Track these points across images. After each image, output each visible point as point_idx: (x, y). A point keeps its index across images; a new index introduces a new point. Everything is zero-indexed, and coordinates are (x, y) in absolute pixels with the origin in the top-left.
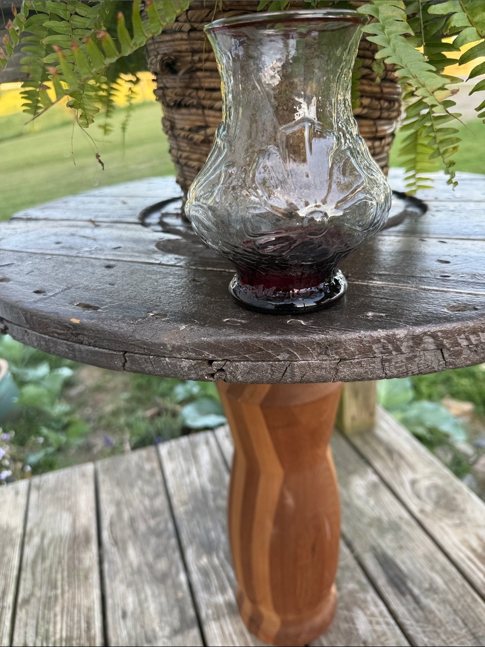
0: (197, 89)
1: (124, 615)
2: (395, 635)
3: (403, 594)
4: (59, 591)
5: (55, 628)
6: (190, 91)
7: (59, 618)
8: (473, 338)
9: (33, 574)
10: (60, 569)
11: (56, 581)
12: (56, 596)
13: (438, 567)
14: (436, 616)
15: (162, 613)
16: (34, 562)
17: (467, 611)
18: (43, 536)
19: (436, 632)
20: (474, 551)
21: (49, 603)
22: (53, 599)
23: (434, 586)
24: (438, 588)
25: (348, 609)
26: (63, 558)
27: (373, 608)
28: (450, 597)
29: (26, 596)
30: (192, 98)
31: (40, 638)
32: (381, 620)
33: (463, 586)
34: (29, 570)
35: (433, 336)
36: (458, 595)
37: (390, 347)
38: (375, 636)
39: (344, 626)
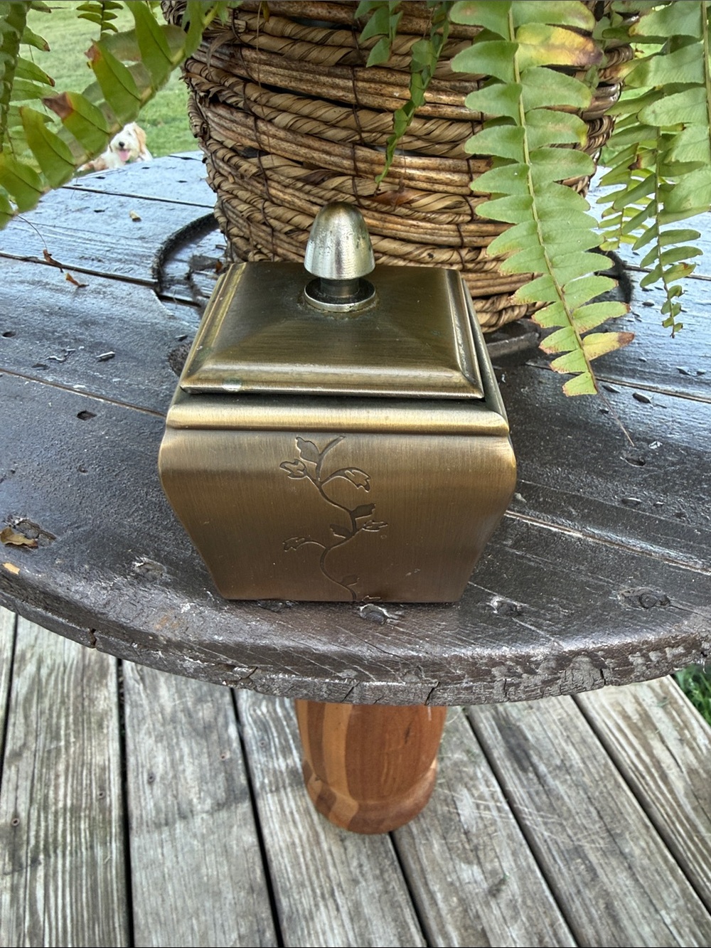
0: (247, 81)
1: (151, 779)
2: (507, 824)
3: (524, 770)
4: (62, 743)
5: (56, 793)
6: (232, 80)
7: (62, 780)
8: (653, 656)
9: (26, 717)
10: (63, 714)
11: (58, 728)
12: (58, 749)
13: (576, 738)
14: (564, 804)
15: (202, 780)
16: (28, 700)
17: (606, 799)
18: (40, 663)
19: (561, 824)
20: (626, 717)
21: (49, 759)
22: (53, 754)
23: (568, 764)
24: (571, 766)
25: (451, 787)
26: (68, 697)
27: (483, 788)
28: (587, 780)
29: (17, 748)
30: (236, 95)
31: (36, 806)
32: (491, 804)
33: (606, 765)
34: (20, 711)
35: (590, 654)
36: (597, 778)
37: (519, 670)
38: (481, 826)
39: (442, 809)
